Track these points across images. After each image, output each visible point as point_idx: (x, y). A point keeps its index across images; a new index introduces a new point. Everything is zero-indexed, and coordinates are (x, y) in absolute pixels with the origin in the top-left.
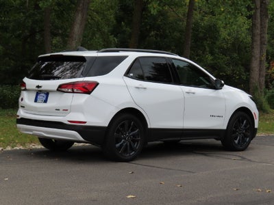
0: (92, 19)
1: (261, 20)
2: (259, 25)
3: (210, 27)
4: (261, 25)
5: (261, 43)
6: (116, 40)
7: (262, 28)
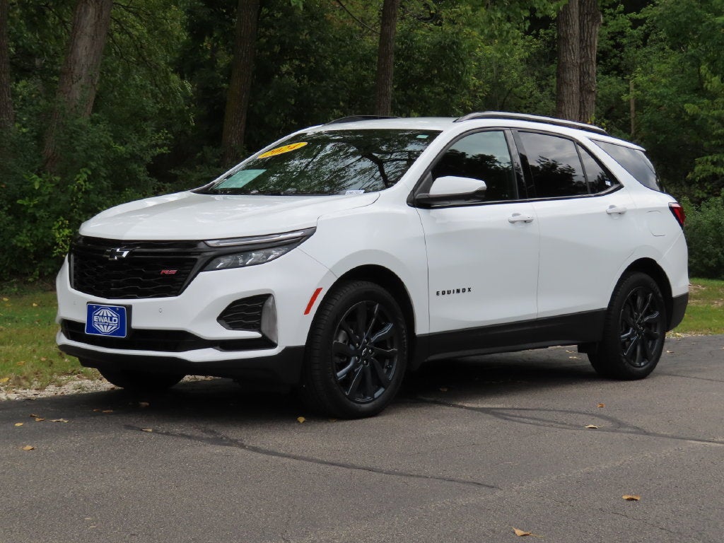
0: (122, 31)
1: (582, 28)
2: (575, 43)
3: (443, 48)
4: (581, 41)
5: (581, 89)
6: (189, 87)
7: (582, 49)
